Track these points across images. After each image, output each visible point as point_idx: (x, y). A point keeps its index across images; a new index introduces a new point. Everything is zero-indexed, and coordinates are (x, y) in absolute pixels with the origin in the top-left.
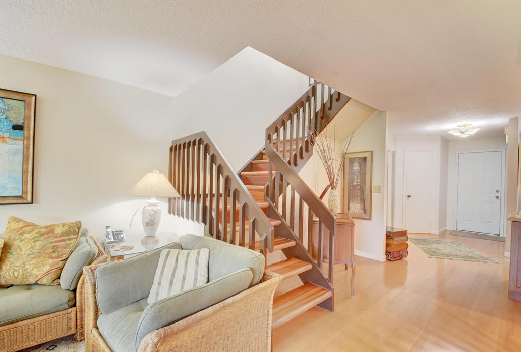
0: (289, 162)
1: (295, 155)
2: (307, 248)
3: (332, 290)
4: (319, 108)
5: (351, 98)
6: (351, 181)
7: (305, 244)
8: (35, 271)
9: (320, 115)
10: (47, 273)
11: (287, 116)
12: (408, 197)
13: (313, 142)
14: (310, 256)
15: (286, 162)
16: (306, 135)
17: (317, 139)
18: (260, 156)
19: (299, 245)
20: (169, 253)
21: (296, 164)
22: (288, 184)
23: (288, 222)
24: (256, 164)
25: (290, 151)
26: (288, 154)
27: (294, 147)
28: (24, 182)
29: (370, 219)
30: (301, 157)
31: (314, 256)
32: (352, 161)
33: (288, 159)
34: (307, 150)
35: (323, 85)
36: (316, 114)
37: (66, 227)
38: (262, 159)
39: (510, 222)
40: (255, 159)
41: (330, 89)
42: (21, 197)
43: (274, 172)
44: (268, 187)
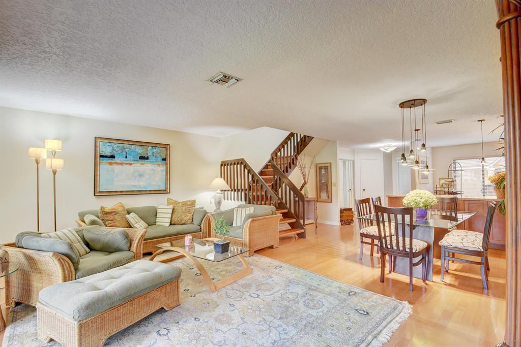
0: (283, 171)
1: (287, 167)
2: (293, 212)
3: (305, 229)
4: (299, 140)
5: (313, 138)
6: (321, 180)
7: (293, 211)
8: (185, 218)
9: (300, 144)
10: (189, 219)
11: (281, 146)
12: (364, 190)
13: (296, 158)
14: (294, 216)
15: (282, 171)
16: (292, 154)
17: (299, 157)
18: (266, 167)
19: (289, 212)
20: (237, 210)
21: (287, 172)
22: (283, 183)
23: (284, 201)
24: (264, 171)
25: (284, 164)
26: (282, 166)
27: (286, 162)
28: (166, 184)
29: (331, 202)
30: (290, 168)
31: (296, 215)
32: (320, 168)
33: (283, 169)
34: (293, 164)
35: (297, 134)
36: (298, 143)
37: (190, 202)
38: (267, 169)
39: (387, 198)
40: (264, 168)
41: (300, 135)
42: (165, 190)
43: (276, 176)
44: (273, 184)
